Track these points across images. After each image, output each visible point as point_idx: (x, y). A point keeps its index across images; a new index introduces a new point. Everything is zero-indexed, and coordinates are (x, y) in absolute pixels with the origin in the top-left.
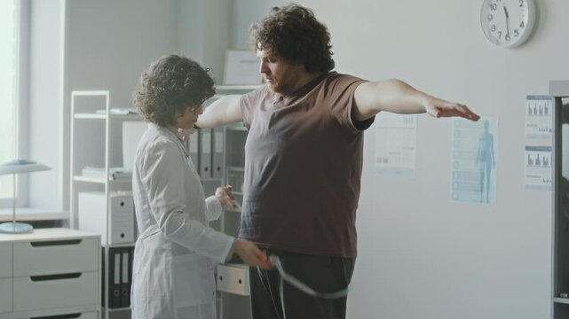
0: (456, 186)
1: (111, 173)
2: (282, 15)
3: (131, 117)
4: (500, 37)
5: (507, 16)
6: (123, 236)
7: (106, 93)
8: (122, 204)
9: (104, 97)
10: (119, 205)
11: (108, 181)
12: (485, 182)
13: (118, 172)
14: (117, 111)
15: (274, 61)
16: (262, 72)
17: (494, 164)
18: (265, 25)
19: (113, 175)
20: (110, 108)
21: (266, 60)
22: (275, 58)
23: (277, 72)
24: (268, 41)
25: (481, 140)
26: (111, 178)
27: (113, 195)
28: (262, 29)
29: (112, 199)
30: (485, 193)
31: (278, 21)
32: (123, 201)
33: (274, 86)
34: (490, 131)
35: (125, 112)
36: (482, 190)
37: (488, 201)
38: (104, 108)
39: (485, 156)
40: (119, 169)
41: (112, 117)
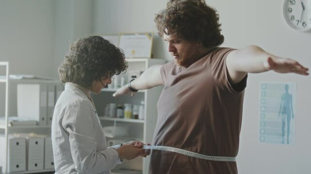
0: (263, 131)
1: (10, 121)
2: (181, 5)
3: (25, 81)
4: (298, 24)
5: (304, 9)
6: (18, 166)
7: (6, 64)
8: (18, 144)
9: (5, 67)
10: (15, 144)
11: (8, 127)
12: (286, 129)
13: (14, 121)
14: (14, 77)
15: (178, 42)
16: (170, 51)
17: (293, 116)
18: (169, 14)
19: (11, 123)
20: (9, 74)
21: (172, 42)
22: (180, 39)
23: (182, 50)
24: (174, 27)
25: (282, 98)
26: (10, 125)
27: (11, 137)
28: (167, 17)
29: (11, 140)
30: (286, 137)
31: (179, 10)
32: (18, 141)
33: (179, 61)
34: (290, 92)
35: (20, 77)
36: (283, 135)
37: (288, 143)
38: (4, 74)
39: (286, 110)
40: (15, 118)
41: (11, 81)
